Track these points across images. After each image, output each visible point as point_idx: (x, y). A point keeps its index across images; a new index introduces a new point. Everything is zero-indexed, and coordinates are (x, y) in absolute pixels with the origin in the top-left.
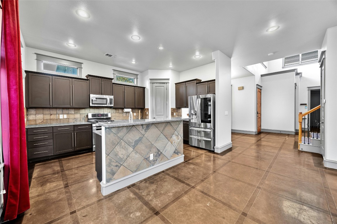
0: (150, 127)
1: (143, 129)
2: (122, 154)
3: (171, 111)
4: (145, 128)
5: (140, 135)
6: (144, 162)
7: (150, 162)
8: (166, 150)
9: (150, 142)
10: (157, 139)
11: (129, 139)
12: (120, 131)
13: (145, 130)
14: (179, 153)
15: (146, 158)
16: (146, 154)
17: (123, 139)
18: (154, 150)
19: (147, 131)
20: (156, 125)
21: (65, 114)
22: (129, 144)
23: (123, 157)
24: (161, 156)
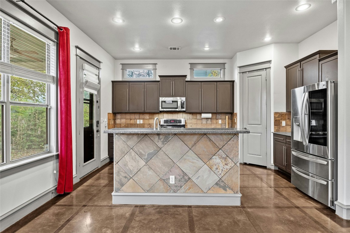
0: (170, 138)
1: (159, 141)
2: (131, 166)
3: (275, 117)
4: (162, 140)
5: (155, 147)
6: (160, 183)
7: (170, 186)
8: (199, 177)
9: (170, 160)
10: (182, 157)
11: (141, 151)
12: (130, 139)
13: (163, 142)
14: (228, 189)
15: (163, 178)
16: (164, 174)
17: (133, 149)
18: (178, 171)
19: (166, 144)
20: (182, 137)
21: (141, 119)
22: (141, 155)
23: (133, 170)
24: (189, 183)
